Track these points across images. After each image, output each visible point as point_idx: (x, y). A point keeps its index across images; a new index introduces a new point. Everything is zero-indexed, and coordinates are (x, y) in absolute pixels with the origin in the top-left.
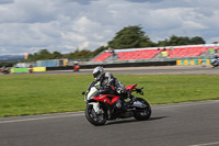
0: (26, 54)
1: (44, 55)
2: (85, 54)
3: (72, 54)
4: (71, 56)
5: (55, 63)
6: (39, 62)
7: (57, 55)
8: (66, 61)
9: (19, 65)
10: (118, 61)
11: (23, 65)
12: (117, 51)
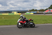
0: (29, 10)
1: (33, 10)
2: (43, 10)
3: (40, 10)
4: (39, 11)
5: (36, 12)
6: (32, 12)
7: (36, 10)
8: (38, 12)
9: (27, 12)
10: (51, 12)
11: (28, 12)
12: (50, 10)
